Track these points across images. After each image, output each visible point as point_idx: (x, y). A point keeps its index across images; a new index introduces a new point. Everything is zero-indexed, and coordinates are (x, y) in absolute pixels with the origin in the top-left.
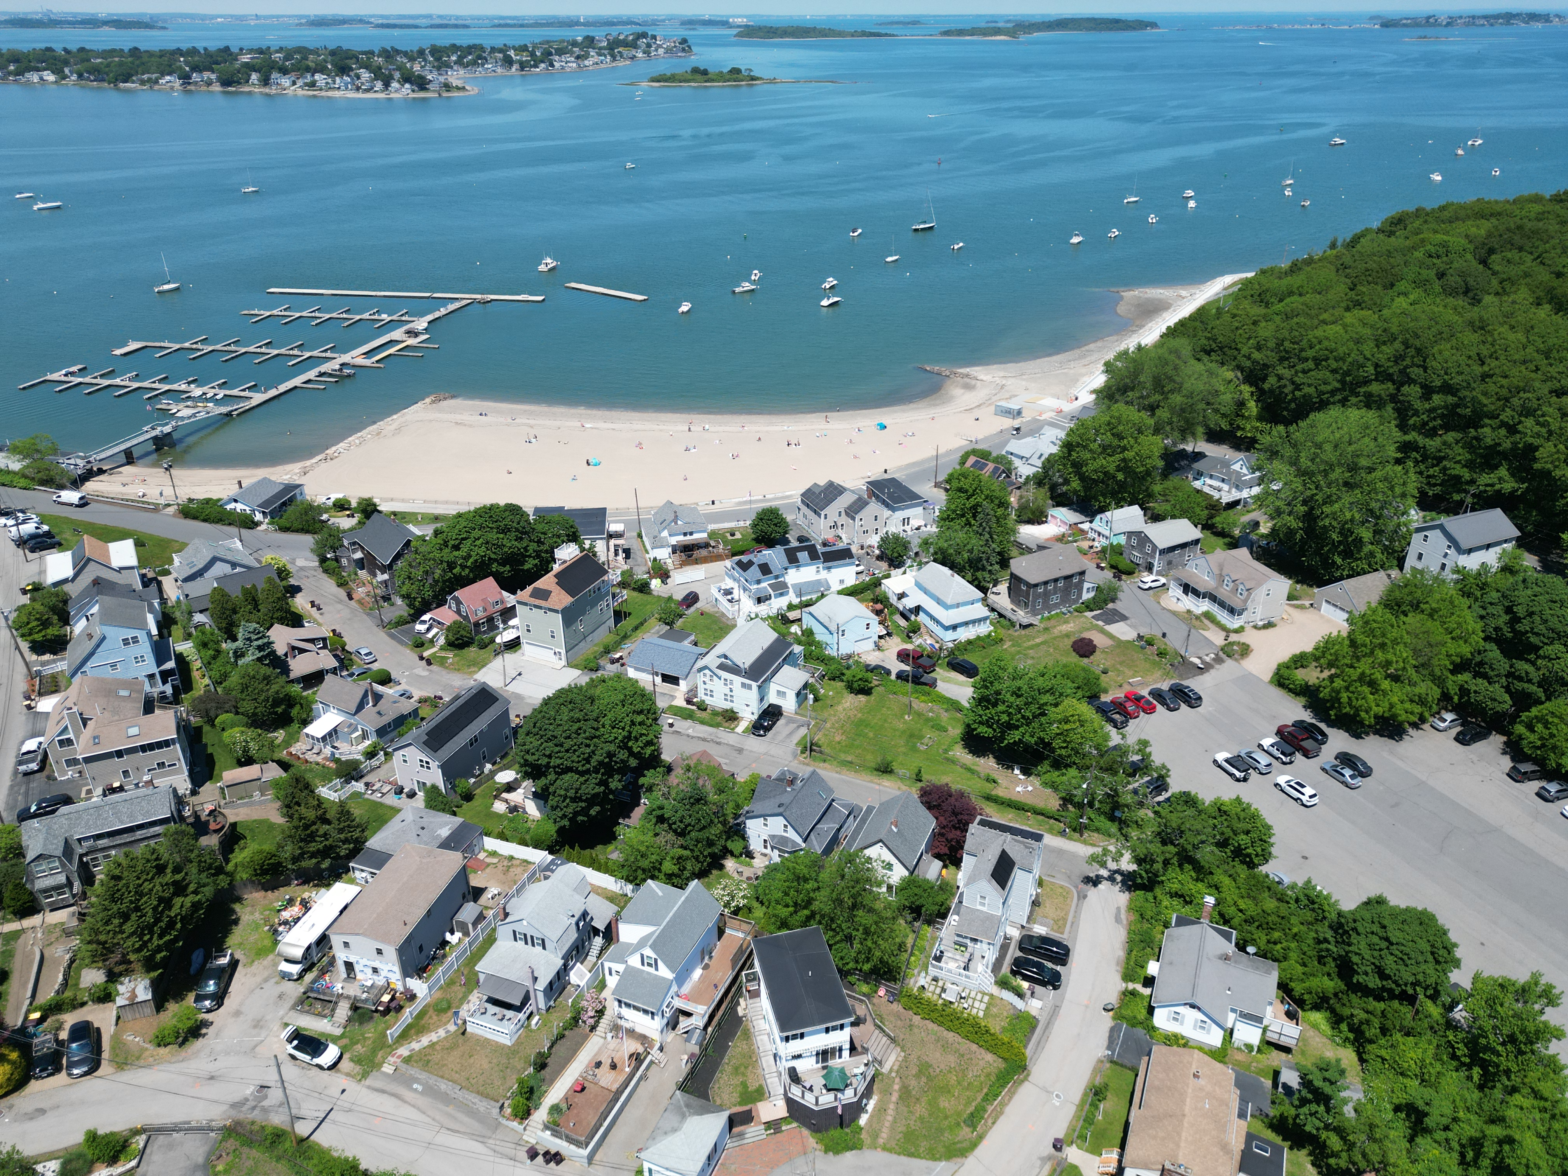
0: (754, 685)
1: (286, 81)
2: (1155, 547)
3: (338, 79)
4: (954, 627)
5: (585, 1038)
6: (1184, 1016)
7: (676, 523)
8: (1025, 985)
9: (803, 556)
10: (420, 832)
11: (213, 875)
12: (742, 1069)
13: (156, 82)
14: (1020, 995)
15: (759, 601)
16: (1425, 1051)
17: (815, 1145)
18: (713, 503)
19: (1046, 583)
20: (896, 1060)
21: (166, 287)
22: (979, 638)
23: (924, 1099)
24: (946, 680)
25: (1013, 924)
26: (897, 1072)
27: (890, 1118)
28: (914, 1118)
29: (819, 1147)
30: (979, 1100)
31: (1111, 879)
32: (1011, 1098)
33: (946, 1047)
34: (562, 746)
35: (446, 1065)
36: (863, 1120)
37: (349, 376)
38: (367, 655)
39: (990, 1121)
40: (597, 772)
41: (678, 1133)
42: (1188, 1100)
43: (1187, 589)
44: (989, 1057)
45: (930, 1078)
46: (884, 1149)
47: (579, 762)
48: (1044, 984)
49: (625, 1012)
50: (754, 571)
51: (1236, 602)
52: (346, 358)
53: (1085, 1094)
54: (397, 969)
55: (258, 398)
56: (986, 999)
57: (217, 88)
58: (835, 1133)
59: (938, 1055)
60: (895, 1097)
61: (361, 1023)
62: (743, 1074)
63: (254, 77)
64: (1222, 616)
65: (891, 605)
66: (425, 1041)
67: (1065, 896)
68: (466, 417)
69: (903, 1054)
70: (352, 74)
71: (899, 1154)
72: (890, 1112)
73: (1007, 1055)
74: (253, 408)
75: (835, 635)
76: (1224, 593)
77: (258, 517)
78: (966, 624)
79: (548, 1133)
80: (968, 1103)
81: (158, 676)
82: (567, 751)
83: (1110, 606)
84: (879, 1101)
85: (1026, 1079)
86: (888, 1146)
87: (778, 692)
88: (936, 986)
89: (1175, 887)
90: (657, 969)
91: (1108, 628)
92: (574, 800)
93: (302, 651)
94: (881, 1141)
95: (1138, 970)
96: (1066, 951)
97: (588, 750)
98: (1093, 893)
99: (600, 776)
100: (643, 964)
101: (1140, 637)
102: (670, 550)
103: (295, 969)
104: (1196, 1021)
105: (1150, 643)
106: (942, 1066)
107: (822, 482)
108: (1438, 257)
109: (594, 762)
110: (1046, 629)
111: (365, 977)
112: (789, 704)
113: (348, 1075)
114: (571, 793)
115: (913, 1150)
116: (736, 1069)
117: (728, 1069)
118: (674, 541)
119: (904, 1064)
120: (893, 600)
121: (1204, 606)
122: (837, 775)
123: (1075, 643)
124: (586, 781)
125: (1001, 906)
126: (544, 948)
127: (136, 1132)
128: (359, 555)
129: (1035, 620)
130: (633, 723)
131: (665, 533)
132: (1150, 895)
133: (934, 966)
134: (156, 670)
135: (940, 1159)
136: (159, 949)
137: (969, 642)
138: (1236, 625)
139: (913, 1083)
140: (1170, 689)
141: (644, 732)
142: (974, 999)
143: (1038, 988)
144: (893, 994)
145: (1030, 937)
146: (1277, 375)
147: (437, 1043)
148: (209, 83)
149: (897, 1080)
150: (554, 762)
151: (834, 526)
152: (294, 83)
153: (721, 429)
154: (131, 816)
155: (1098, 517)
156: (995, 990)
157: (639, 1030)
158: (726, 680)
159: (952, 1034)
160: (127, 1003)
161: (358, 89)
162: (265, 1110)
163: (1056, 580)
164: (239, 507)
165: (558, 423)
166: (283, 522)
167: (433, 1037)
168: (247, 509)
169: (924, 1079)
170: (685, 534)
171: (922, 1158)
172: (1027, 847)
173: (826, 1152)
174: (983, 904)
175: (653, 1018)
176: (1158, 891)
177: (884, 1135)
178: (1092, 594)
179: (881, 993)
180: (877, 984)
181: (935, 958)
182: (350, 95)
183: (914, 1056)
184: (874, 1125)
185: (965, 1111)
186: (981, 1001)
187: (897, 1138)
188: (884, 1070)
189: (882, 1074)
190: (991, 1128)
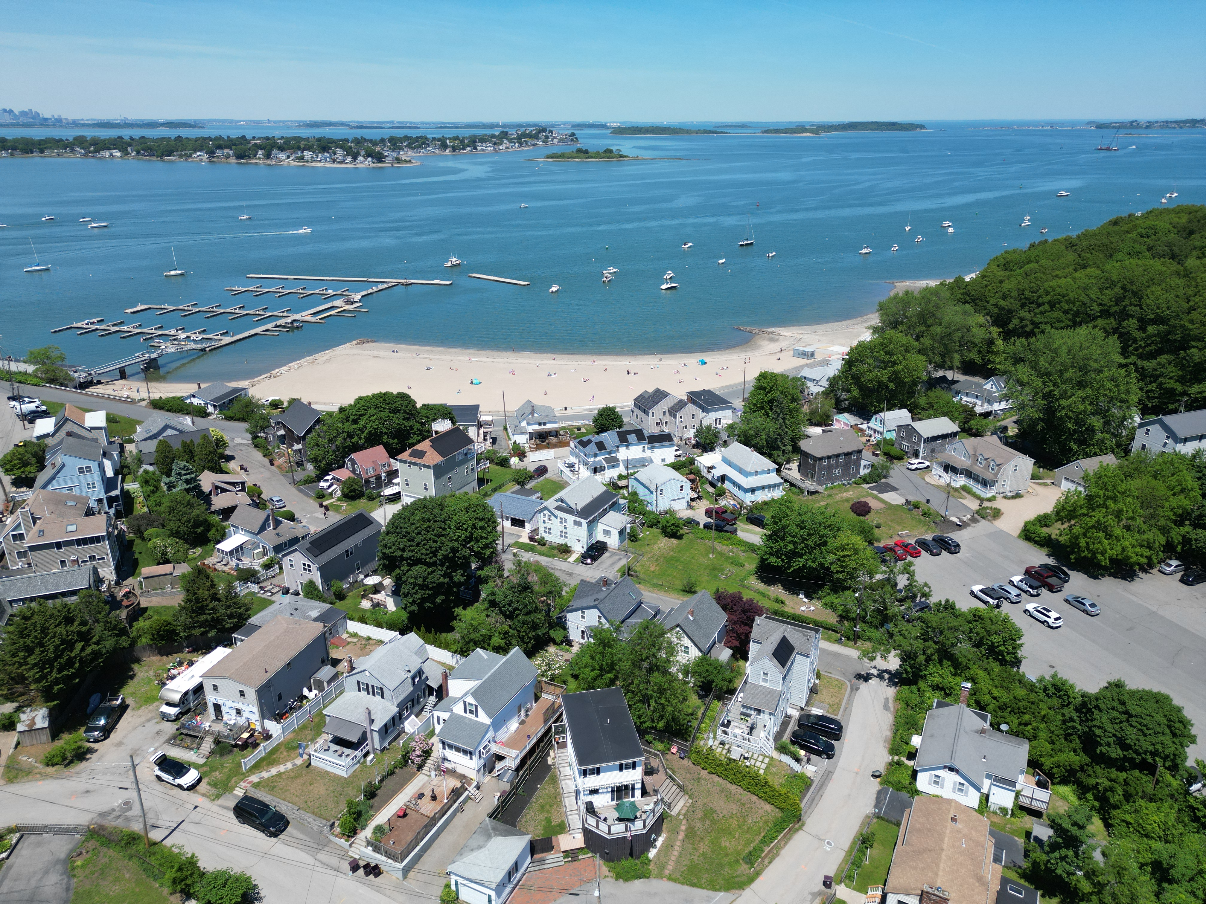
0: (584, 522)
1: (282, 156)
2: (920, 436)
3: (320, 155)
4: (753, 490)
5: (412, 776)
6: (944, 779)
7: (533, 415)
8: (802, 753)
9: (632, 438)
10: (294, 612)
11: (117, 635)
12: (548, 807)
13: (190, 156)
14: (798, 760)
15: (595, 471)
16: (1167, 814)
17: (607, 873)
18: (566, 409)
19: (829, 457)
20: (684, 805)
21: (173, 273)
22: (773, 500)
23: (707, 839)
24: (744, 531)
25: (793, 706)
26: (685, 815)
27: (676, 853)
28: (698, 854)
29: (611, 874)
30: (757, 842)
31: (880, 676)
32: (786, 843)
33: (729, 796)
34: (413, 541)
35: (289, 790)
36: (652, 853)
37: (297, 328)
38: (277, 501)
39: (766, 861)
40: (442, 565)
41: (483, 850)
42: (946, 839)
43: (947, 468)
44: (768, 807)
45: (713, 822)
46: (670, 879)
47: (427, 554)
48: (818, 753)
49: (450, 754)
50: (593, 448)
51: (988, 475)
52: (298, 317)
53: (854, 843)
54: (256, 710)
55: (227, 340)
56: (767, 760)
57: (233, 160)
58: (627, 863)
59: (721, 803)
60: (681, 836)
61: (222, 755)
62: (548, 811)
63: (260, 152)
64: (977, 489)
65: (703, 477)
66: (274, 771)
67: (840, 686)
68: (381, 353)
69: (690, 801)
70: (330, 151)
71: (683, 884)
72: (677, 848)
73: (783, 805)
74: (223, 346)
75: (654, 493)
76: (978, 469)
77: (210, 409)
78: (763, 488)
79: (370, 848)
80: (747, 844)
81: (105, 501)
82: (418, 545)
83: (883, 480)
84: (668, 839)
85: (801, 828)
86: (673, 877)
87: (604, 530)
88: (723, 749)
89: (937, 680)
90: (477, 716)
91: (881, 495)
92: (423, 587)
93: (224, 490)
94: (667, 872)
95: (904, 746)
96: (840, 728)
97: (435, 545)
98: (864, 687)
99: (444, 569)
100: (465, 712)
101: (908, 502)
102: (527, 436)
103: (173, 711)
104: (955, 783)
105: (916, 506)
106: (725, 812)
107: (651, 390)
108: (1148, 237)
109: (440, 556)
110: (829, 496)
111: (230, 717)
112: (613, 541)
113: (204, 795)
114: (420, 581)
115: (695, 881)
116: (542, 807)
117: (535, 806)
118: (531, 429)
119: (691, 809)
120: (704, 472)
121: (961, 481)
122: (650, 594)
123: (853, 505)
124: (433, 572)
125: (781, 681)
126: (383, 697)
127: (11, 831)
128: (282, 432)
129: (820, 489)
130: (474, 526)
131: (524, 424)
132: (914, 688)
133: (723, 732)
134: (103, 496)
135: (719, 890)
136: (56, 682)
137: (765, 503)
138: (989, 495)
139: (698, 825)
140: (933, 539)
141: (484, 535)
142: (756, 760)
143: (813, 757)
144: (684, 751)
145: (809, 716)
146: (1020, 318)
147: (284, 773)
148: (228, 157)
149: (684, 822)
150: (406, 555)
151: (659, 423)
152: (288, 157)
153: (577, 363)
154: (56, 586)
155: (874, 417)
156: (775, 755)
157: (460, 770)
158: (561, 518)
159: (734, 787)
160: (26, 729)
161: (334, 161)
162: (128, 819)
163: (838, 456)
164: (195, 401)
165: (452, 358)
166: (229, 413)
167: (282, 768)
168: (202, 403)
169: (708, 822)
170: (540, 424)
171: (703, 888)
172: (805, 635)
173: (617, 880)
174: (765, 680)
175: (471, 758)
176: (921, 684)
177: (670, 867)
178: (868, 471)
179: (674, 750)
180: (670, 742)
181: (723, 725)
182: (328, 165)
183: (700, 803)
184: (661, 859)
185: (744, 850)
186: (762, 762)
187: (682, 870)
188: (672, 813)
189: (671, 816)
190: (767, 866)
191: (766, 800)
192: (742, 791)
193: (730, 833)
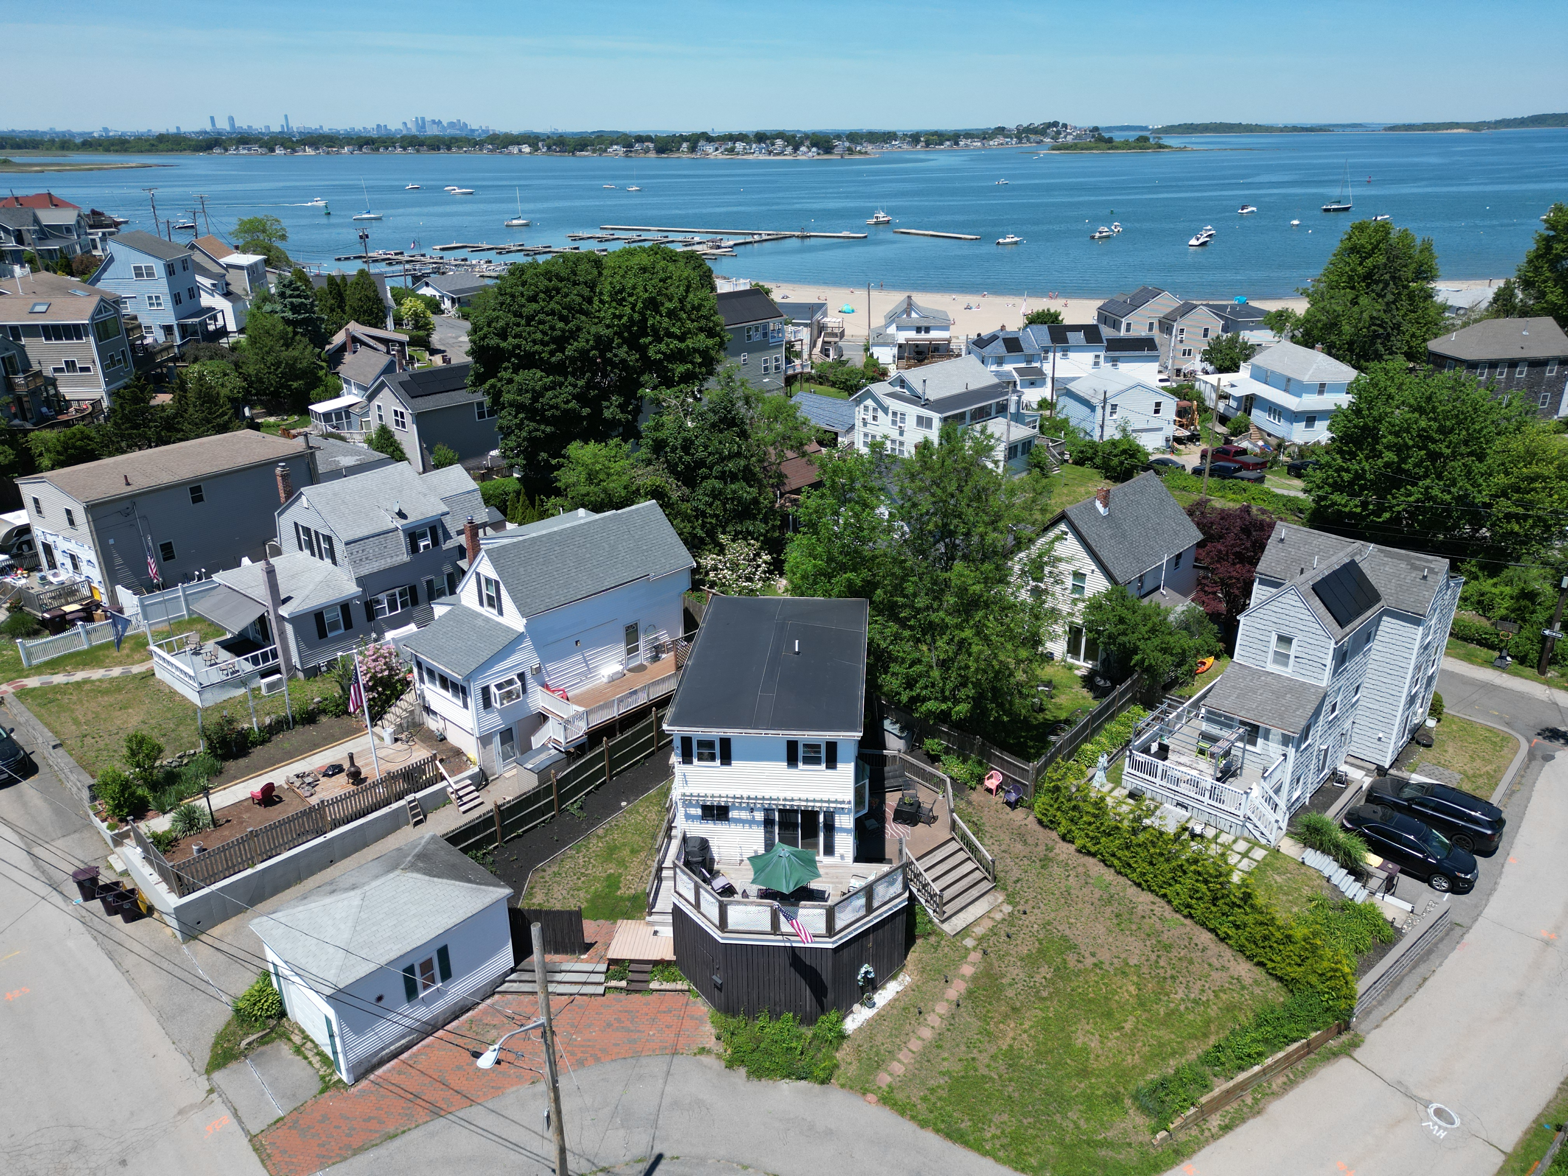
0: (936, 417)
3: (754, 146)
4: (1310, 418)
5: (351, 733)
7: (909, 315)
8: (1374, 861)
9: (1077, 339)
12: (626, 852)
14: (1359, 874)
17: (711, 1042)
19: (1493, 365)
20: (986, 916)
23: (1032, 1016)
24: (1277, 482)
25: (1356, 761)
26: (980, 940)
27: (927, 1033)
28: (993, 1050)
29: (719, 1048)
30: (1192, 1056)
32: (1290, 1085)
33: (1125, 918)
36: (857, 1019)
39: (1215, 1121)
44: (1244, 969)
45: (1062, 973)
46: (887, 1100)
48: (1424, 873)
49: (438, 697)
50: (997, 347)
56: (1259, 854)
58: (773, 1027)
59: (1100, 929)
60: (954, 992)
61: (14, 636)
62: (622, 863)
66: (79, 676)
67: (1498, 743)
69: (1007, 909)
70: (768, 142)
71: (923, 1124)
72: (933, 1020)
73: (1295, 972)
75: (1099, 411)
80: (1159, 1056)
84: (913, 989)
85: (1347, 1051)
86: (900, 1096)
88: (1135, 807)
90: (501, 613)
93: (365, 346)
94: (884, 1079)
96: (1498, 823)
100: (481, 604)
102: (895, 350)
106: (1104, 956)
115: (966, 1125)
116: (611, 851)
117: (596, 845)
118: (902, 337)
119: (1004, 929)
120: (1211, 398)
126: (334, 562)
131: (893, 328)
133: (1141, 766)
139: (1015, 972)
142: (1228, 848)
143: (1404, 882)
144: (1018, 787)
145: (1403, 784)
147: (93, 682)
149: (975, 956)
156: (1290, 848)
157: (453, 737)
158: (895, 414)
159: (1145, 898)
161: (770, 153)
163: (1515, 362)
167: (97, 674)
168: (437, 294)
169: (1045, 971)
170: (919, 330)
171: (985, 1154)
172: (1414, 568)
173: (730, 1065)
174: (1282, 659)
175: (466, 706)
177: (898, 1068)
179: (992, 784)
180: (985, 760)
181: (1146, 750)
182: (761, 157)
183: (1034, 919)
184: (879, 1039)
185: (1144, 1072)
186: (1245, 855)
187: (932, 1083)
188: (946, 927)
189: (940, 934)
190: (1214, 1137)
191: (1241, 950)
192: (1168, 911)
193: (1109, 1015)
